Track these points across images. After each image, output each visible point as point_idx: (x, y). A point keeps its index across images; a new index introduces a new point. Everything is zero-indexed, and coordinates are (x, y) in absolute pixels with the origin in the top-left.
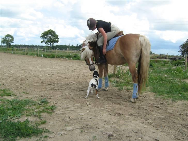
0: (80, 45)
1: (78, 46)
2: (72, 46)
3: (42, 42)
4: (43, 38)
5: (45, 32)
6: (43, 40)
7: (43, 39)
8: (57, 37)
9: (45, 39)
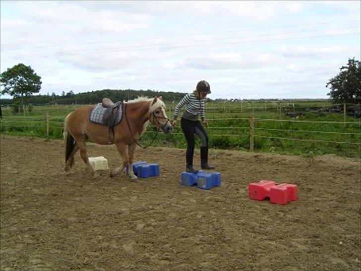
0: (69, 92)
1: (65, 95)
2: (54, 95)
3: (3, 92)
4: (5, 83)
5: (8, 69)
6: (6, 88)
7: (5, 85)
8: (37, 79)
9: (8, 86)
